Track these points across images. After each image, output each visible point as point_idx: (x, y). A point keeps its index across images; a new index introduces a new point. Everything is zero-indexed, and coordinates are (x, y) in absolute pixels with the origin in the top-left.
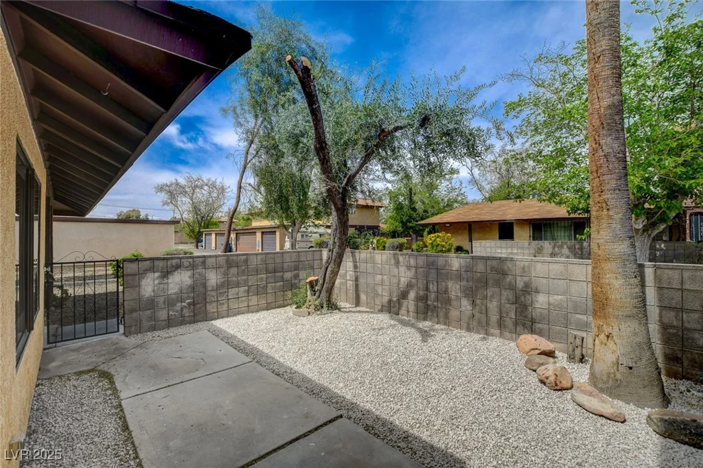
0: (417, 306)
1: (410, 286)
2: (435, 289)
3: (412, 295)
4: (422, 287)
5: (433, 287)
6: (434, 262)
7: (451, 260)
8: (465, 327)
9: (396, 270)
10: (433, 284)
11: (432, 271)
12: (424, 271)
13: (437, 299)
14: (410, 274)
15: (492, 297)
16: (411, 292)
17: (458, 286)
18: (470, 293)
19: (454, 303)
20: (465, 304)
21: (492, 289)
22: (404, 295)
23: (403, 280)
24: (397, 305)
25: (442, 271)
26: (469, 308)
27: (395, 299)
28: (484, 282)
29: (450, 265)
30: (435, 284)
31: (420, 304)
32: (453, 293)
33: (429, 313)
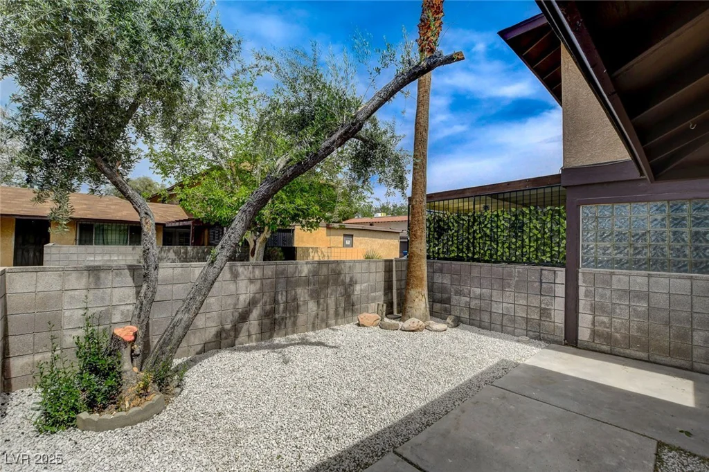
0: (261, 325)
1: (253, 303)
2: (284, 299)
3: (255, 313)
4: (268, 300)
5: (281, 298)
6: (284, 270)
7: (301, 267)
8: (311, 328)
9: (232, 287)
10: (282, 294)
11: (282, 280)
12: (272, 282)
13: (285, 309)
14: (253, 288)
15: (331, 294)
16: (254, 311)
17: (306, 291)
18: (316, 295)
19: (302, 309)
20: (312, 306)
21: (332, 288)
22: (244, 317)
23: (242, 298)
24: (232, 333)
25: (292, 279)
26: (315, 309)
27: (228, 327)
28: (325, 284)
29: (300, 272)
30: (284, 293)
31: (266, 321)
32: (302, 299)
33: (277, 327)
